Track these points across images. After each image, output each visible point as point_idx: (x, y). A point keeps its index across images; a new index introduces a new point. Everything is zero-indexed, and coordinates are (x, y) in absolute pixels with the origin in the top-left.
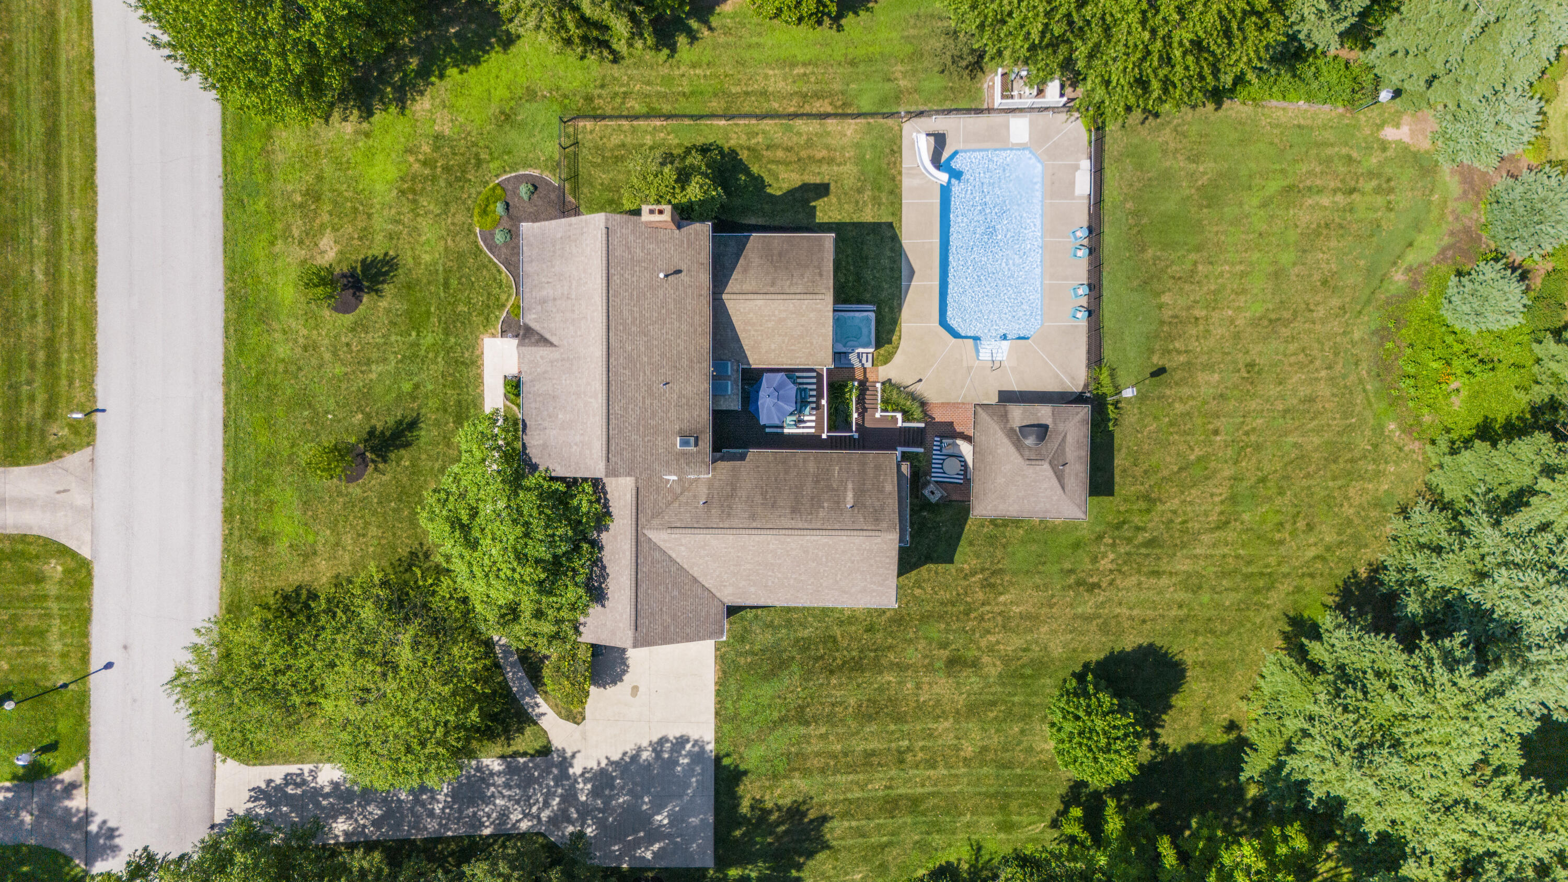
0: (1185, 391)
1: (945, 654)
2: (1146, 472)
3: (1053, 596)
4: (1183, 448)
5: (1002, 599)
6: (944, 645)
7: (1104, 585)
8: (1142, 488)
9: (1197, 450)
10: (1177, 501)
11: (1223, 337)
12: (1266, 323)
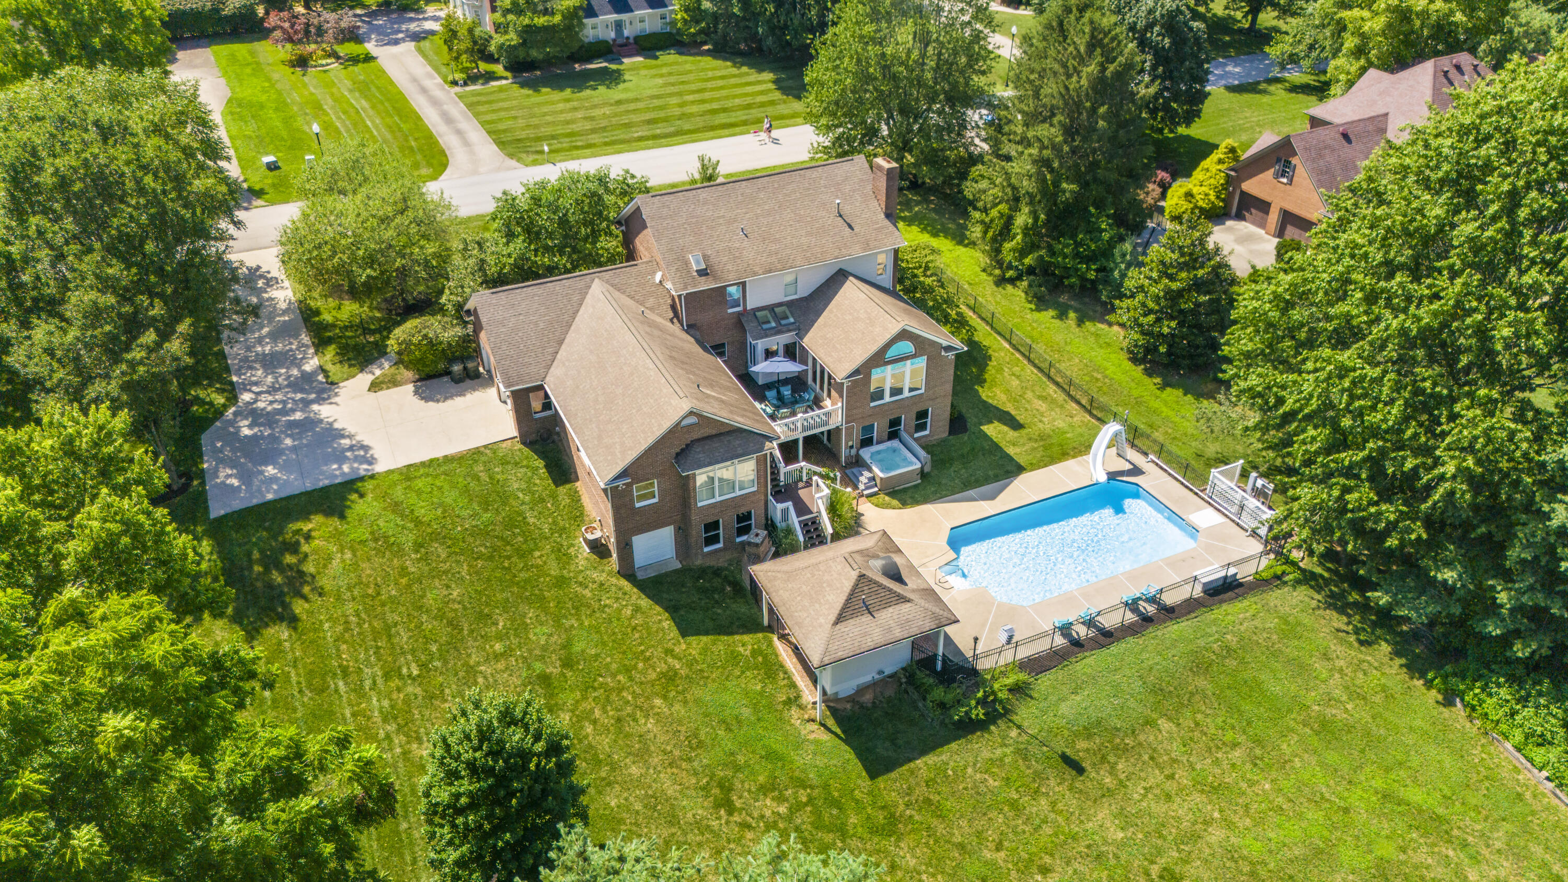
0: (1071, 802)
1: (554, 670)
2: (928, 801)
3: (690, 760)
4: (992, 835)
5: (658, 702)
6: (568, 663)
7: (736, 818)
8: (901, 807)
9: (1002, 854)
10: (912, 862)
11: (1178, 819)
12: (1246, 869)
